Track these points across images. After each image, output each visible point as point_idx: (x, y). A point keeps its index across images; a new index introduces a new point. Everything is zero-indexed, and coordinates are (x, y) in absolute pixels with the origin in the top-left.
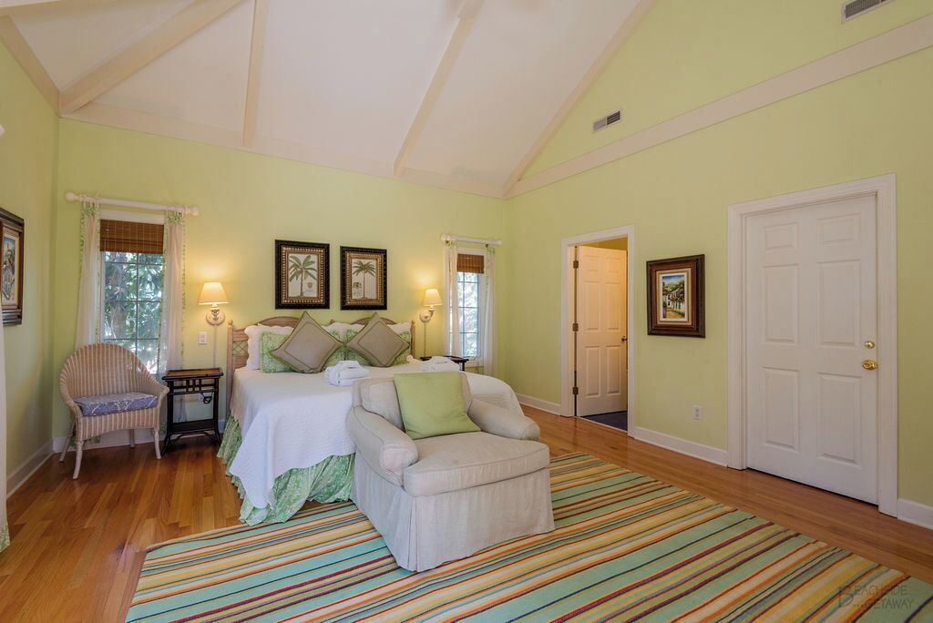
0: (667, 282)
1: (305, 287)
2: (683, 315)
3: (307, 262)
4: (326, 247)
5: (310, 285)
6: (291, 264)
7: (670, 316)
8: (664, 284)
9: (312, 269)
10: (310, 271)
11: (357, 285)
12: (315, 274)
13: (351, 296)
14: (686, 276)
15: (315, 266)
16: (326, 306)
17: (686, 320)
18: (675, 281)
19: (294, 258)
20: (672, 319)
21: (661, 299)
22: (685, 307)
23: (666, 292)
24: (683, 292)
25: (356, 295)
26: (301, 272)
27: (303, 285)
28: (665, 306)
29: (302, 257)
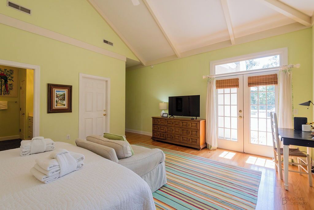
0: (58, 93)
2: (64, 105)
7: (59, 106)
8: (56, 94)
14: (66, 92)
17: (66, 107)
18: (62, 93)
20: (60, 107)
21: (55, 99)
22: (65, 102)
23: (57, 97)
24: (65, 97)
28: (57, 102)
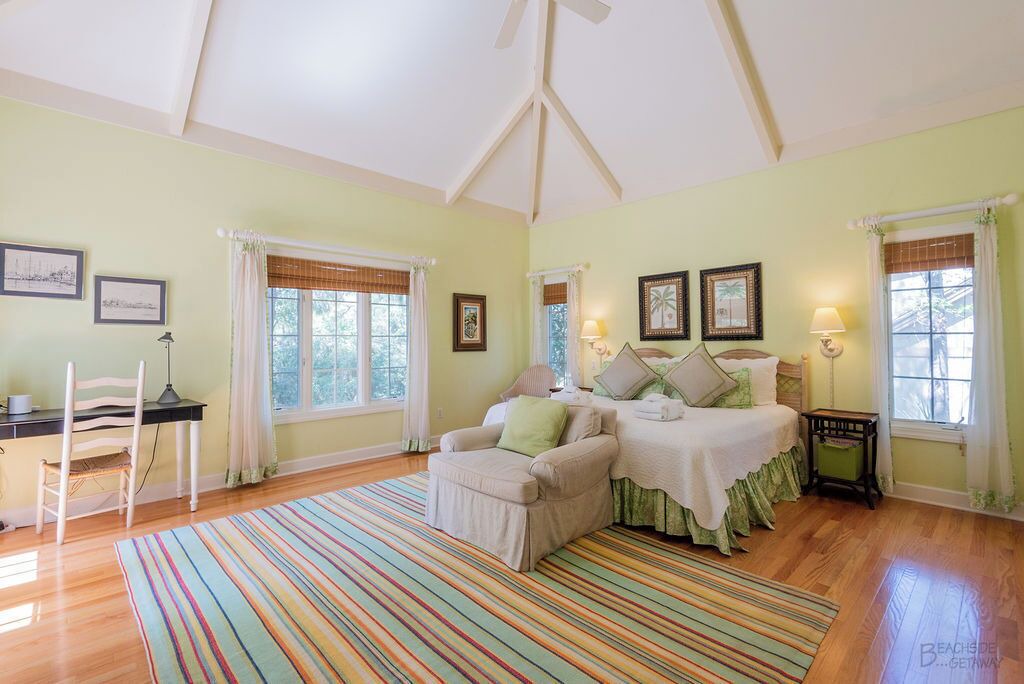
1: (666, 319)
3: (667, 294)
4: (684, 275)
5: (670, 316)
6: (652, 297)
9: (672, 300)
10: (670, 302)
11: (722, 312)
12: (674, 304)
13: (713, 324)
15: (674, 296)
16: (686, 336)
19: (656, 291)
25: (722, 323)
26: (662, 304)
27: (664, 317)
29: (662, 289)
